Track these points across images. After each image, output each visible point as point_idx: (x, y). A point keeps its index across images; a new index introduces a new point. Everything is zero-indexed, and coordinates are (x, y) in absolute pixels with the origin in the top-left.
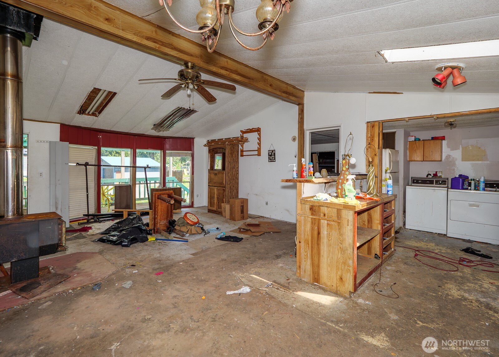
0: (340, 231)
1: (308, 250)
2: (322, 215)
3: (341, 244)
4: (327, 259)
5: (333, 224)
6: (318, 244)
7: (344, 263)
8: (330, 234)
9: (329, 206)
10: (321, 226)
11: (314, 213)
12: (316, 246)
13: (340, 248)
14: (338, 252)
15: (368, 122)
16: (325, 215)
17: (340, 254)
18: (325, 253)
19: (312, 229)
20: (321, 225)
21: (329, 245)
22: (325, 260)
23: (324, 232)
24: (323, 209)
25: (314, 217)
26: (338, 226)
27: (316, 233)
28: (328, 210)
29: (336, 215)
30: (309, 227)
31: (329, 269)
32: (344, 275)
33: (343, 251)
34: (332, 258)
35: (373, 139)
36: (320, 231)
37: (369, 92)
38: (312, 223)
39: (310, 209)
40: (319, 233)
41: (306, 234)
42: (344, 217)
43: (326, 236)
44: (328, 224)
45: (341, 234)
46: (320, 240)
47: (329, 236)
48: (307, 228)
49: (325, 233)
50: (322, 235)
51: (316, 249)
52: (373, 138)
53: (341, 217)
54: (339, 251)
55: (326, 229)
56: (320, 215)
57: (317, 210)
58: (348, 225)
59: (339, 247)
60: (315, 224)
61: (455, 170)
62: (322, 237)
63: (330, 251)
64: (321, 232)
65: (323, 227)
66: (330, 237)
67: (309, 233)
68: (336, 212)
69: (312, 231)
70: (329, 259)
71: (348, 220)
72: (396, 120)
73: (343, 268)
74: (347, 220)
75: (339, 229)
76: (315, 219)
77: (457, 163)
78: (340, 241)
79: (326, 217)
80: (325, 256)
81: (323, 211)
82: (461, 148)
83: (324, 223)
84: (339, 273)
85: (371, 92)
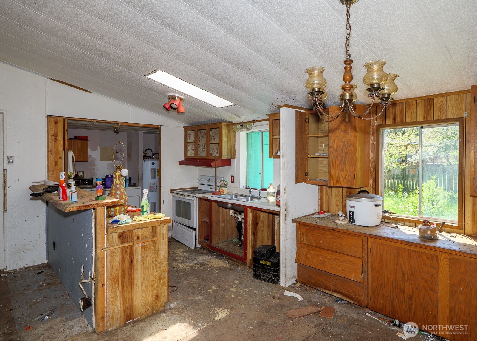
0: (156, 248)
1: (118, 289)
2: (135, 238)
3: (156, 261)
4: (142, 285)
5: (148, 244)
6: (131, 274)
7: (160, 279)
8: (145, 257)
9: (145, 226)
10: (134, 253)
11: (125, 240)
12: (128, 278)
13: (156, 265)
14: (153, 271)
15: (49, 116)
16: (138, 238)
17: (155, 272)
18: (140, 279)
19: (123, 260)
20: (134, 250)
21: (144, 269)
22: (139, 288)
23: (138, 257)
24: (136, 232)
25: (124, 245)
26: (153, 244)
27: (127, 262)
28: (142, 232)
29: (150, 233)
30: (118, 259)
31: (144, 295)
32: (160, 291)
33: (158, 267)
34: (148, 280)
35: (56, 139)
36: (132, 258)
37: (51, 78)
38: (122, 253)
39: (120, 237)
40: (131, 261)
41: (114, 270)
42: (159, 233)
43: (140, 260)
44: (142, 247)
45: (156, 251)
46: (133, 269)
47: (143, 259)
48: (115, 263)
49: (140, 257)
50: (135, 262)
51: (128, 281)
52: (56, 136)
53: (156, 234)
54: (155, 269)
55: (140, 253)
56: (133, 239)
57: (128, 235)
58: (163, 240)
59: (154, 266)
60: (126, 253)
61: (95, 170)
62: (135, 264)
63: (144, 275)
64: (135, 259)
65: (136, 252)
66: (145, 259)
67: (119, 267)
68: (150, 230)
69: (122, 263)
70: (143, 284)
71: (163, 235)
72: (83, 120)
73: (158, 284)
74: (161, 235)
75: (155, 246)
76: (126, 246)
77: (96, 162)
78: (156, 258)
79: (140, 240)
80: (140, 283)
81: (136, 234)
82: (99, 149)
83: (137, 246)
84: (155, 292)
85: (55, 79)
